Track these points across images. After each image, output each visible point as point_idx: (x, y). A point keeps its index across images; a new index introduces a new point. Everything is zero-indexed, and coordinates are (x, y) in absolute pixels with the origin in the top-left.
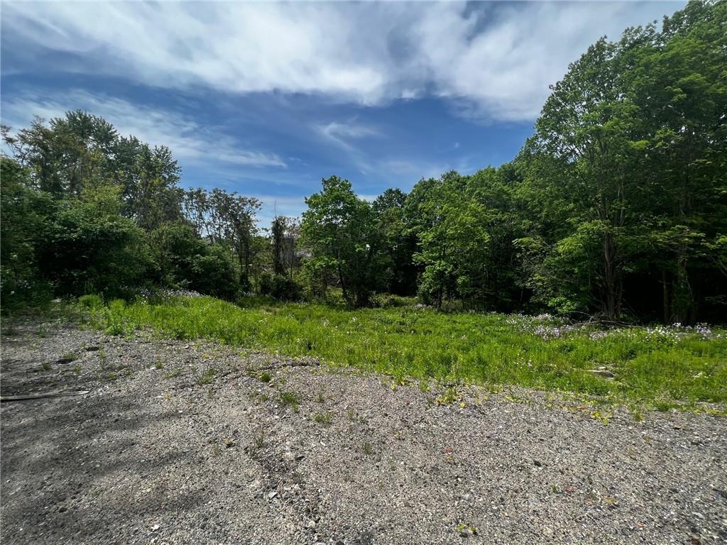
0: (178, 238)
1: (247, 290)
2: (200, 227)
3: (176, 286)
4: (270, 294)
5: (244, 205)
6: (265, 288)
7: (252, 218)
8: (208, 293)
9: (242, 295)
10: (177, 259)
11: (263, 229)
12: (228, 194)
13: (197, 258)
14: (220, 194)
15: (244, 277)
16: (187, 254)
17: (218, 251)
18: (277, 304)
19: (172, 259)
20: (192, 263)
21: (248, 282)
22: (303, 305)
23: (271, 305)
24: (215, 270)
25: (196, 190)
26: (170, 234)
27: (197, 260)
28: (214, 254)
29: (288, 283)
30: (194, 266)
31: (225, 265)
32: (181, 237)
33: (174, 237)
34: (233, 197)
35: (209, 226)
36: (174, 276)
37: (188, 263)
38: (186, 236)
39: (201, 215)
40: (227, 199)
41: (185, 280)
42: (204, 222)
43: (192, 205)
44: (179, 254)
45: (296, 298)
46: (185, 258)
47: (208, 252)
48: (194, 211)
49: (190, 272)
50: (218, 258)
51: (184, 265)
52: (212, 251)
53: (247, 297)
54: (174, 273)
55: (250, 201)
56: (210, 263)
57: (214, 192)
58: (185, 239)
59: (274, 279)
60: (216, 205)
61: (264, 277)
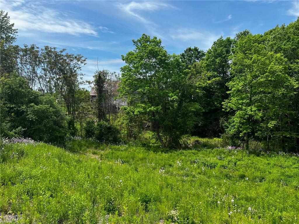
0: (13, 89)
1: (73, 134)
2: (33, 80)
3: (12, 133)
4: (94, 138)
5: (71, 61)
6: (89, 133)
7: (78, 72)
8: (41, 139)
9: (70, 139)
10: (12, 108)
11: (87, 82)
12: (58, 50)
13: (32, 107)
14: (50, 51)
15: (71, 123)
16: (22, 104)
17: (50, 100)
18: (102, 147)
19: (7, 108)
20: (27, 112)
21: (74, 128)
22: (123, 147)
23: (96, 148)
24: (47, 117)
25: (29, 47)
26: (6, 84)
27: (32, 109)
28: (46, 103)
29: (109, 128)
30: (28, 115)
31: (57, 113)
32: (17, 87)
33: (10, 88)
34: (62, 54)
35: (41, 80)
36: (9, 124)
37: (23, 112)
38: (21, 86)
39: (34, 70)
40: (57, 55)
41: (21, 127)
42: (37, 76)
43: (26, 61)
44: (15, 104)
45: (116, 141)
46: (20, 107)
47: (41, 101)
48: (28, 66)
49: (24, 119)
50: (50, 107)
51: (19, 113)
52: (45, 100)
53: (74, 141)
54: (10, 121)
55: (76, 57)
56: (43, 112)
57: (46, 49)
58: (20, 89)
59: (98, 125)
60: (47, 60)
61: (88, 123)
